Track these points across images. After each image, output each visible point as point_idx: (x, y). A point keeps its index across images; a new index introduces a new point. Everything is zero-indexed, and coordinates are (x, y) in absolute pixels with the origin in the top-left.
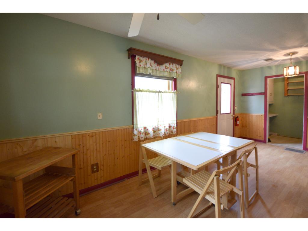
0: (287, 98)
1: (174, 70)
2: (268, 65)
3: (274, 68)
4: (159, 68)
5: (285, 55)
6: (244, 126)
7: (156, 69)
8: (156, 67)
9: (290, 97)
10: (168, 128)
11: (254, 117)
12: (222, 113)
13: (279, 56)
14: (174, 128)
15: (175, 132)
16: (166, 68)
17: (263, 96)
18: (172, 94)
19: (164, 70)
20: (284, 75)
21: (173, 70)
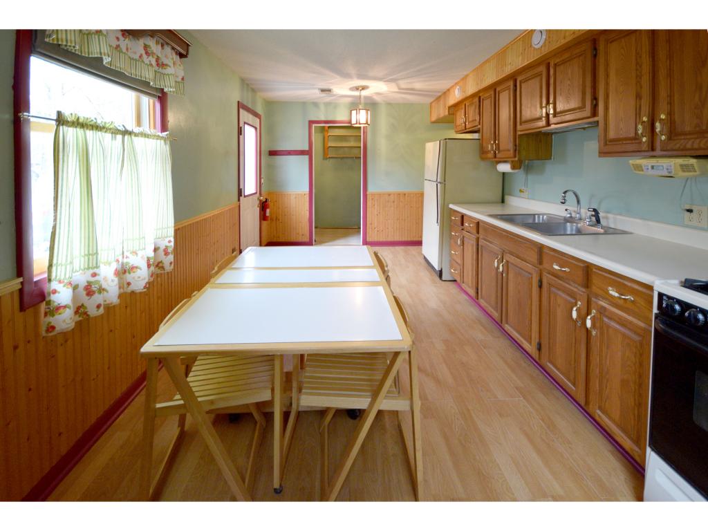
0: (327, 161)
1: (167, 65)
2: (315, 101)
3: (322, 107)
4: (129, 47)
5: (352, 89)
6: (275, 219)
7: (118, 46)
8: (118, 39)
9: (331, 160)
10: (152, 254)
11: (293, 198)
12: (246, 194)
13: (343, 89)
14: (166, 253)
15: (171, 263)
16: (147, 53)
17: (307, 157)
18: (159, 141)
19: (141, 56)
20: (353, 123)
21: (163, 65)
